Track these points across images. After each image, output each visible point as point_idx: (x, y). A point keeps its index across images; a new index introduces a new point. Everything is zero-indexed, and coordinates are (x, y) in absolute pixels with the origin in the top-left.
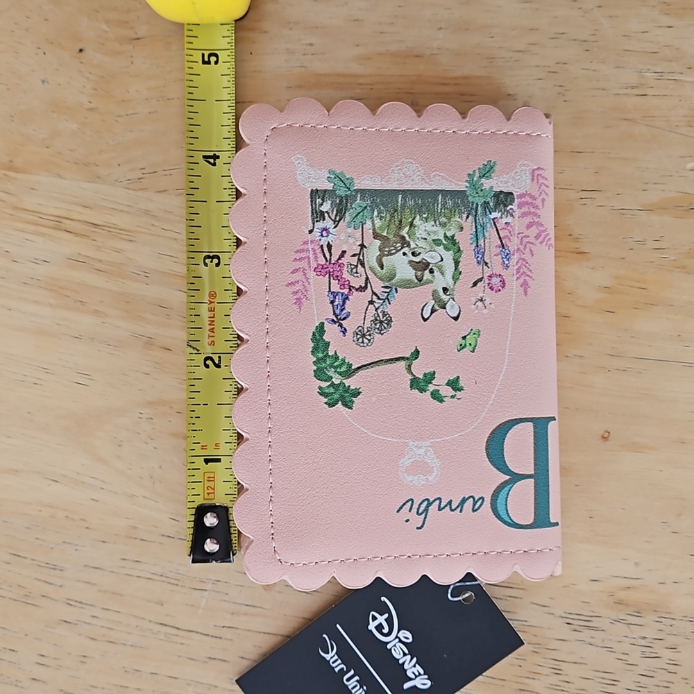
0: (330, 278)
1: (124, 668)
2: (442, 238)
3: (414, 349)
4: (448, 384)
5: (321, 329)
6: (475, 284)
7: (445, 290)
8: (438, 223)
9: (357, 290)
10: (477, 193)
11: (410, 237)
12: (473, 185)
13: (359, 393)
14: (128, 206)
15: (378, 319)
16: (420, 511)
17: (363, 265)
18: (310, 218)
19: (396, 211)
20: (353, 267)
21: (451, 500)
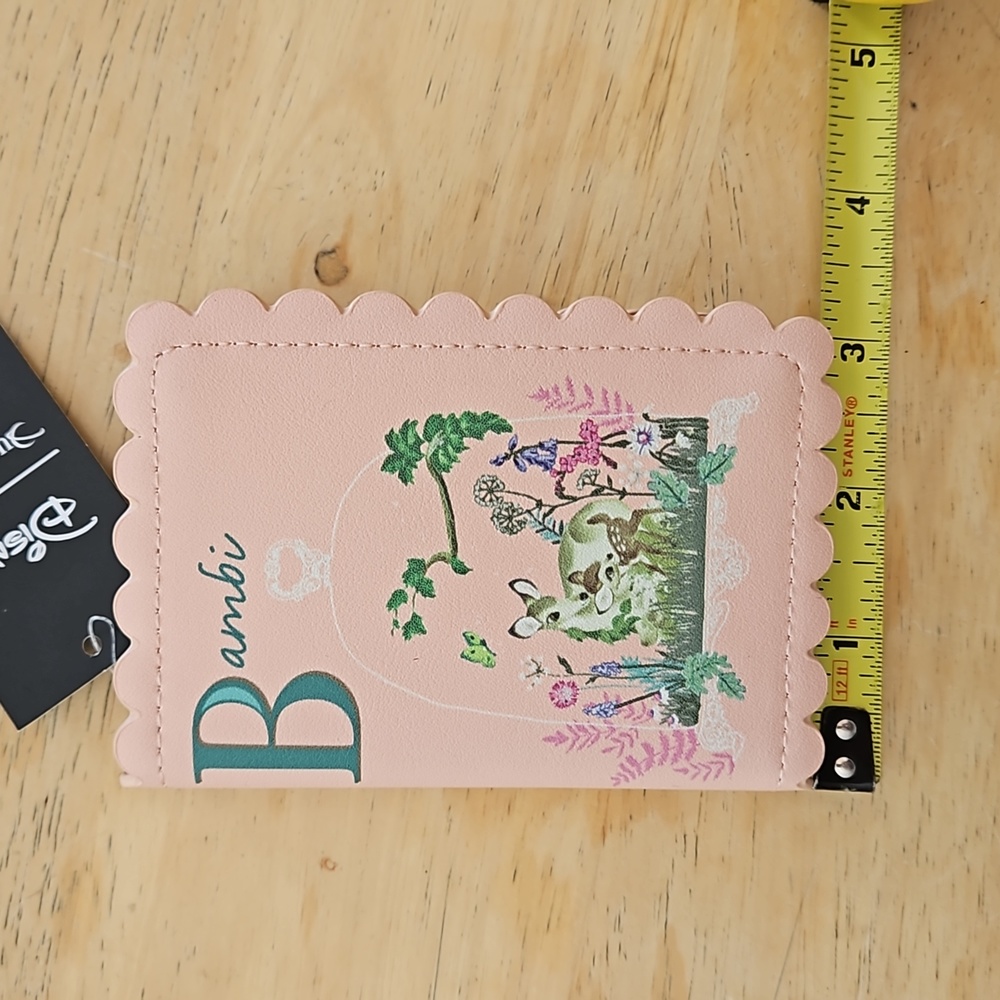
0: (577, 443)
1: (7, 136)
2: (633, 613)
3: (468, 567)
4: (415, 616)
5: (502, 427)
6: (563, 662)
7: (556, 616)
8: (655, 608)
9: (559, 483)
10: (698, 669)
11: (634, 565)
12: (710, 664)
13: (405, 482)
14: (688, 165)
15: (515, 514)
16: (225, 569)
17: (595, 493)
18: (666, 416)
19: (674, 546)
20: (593, 478)
21: (240, 617)
